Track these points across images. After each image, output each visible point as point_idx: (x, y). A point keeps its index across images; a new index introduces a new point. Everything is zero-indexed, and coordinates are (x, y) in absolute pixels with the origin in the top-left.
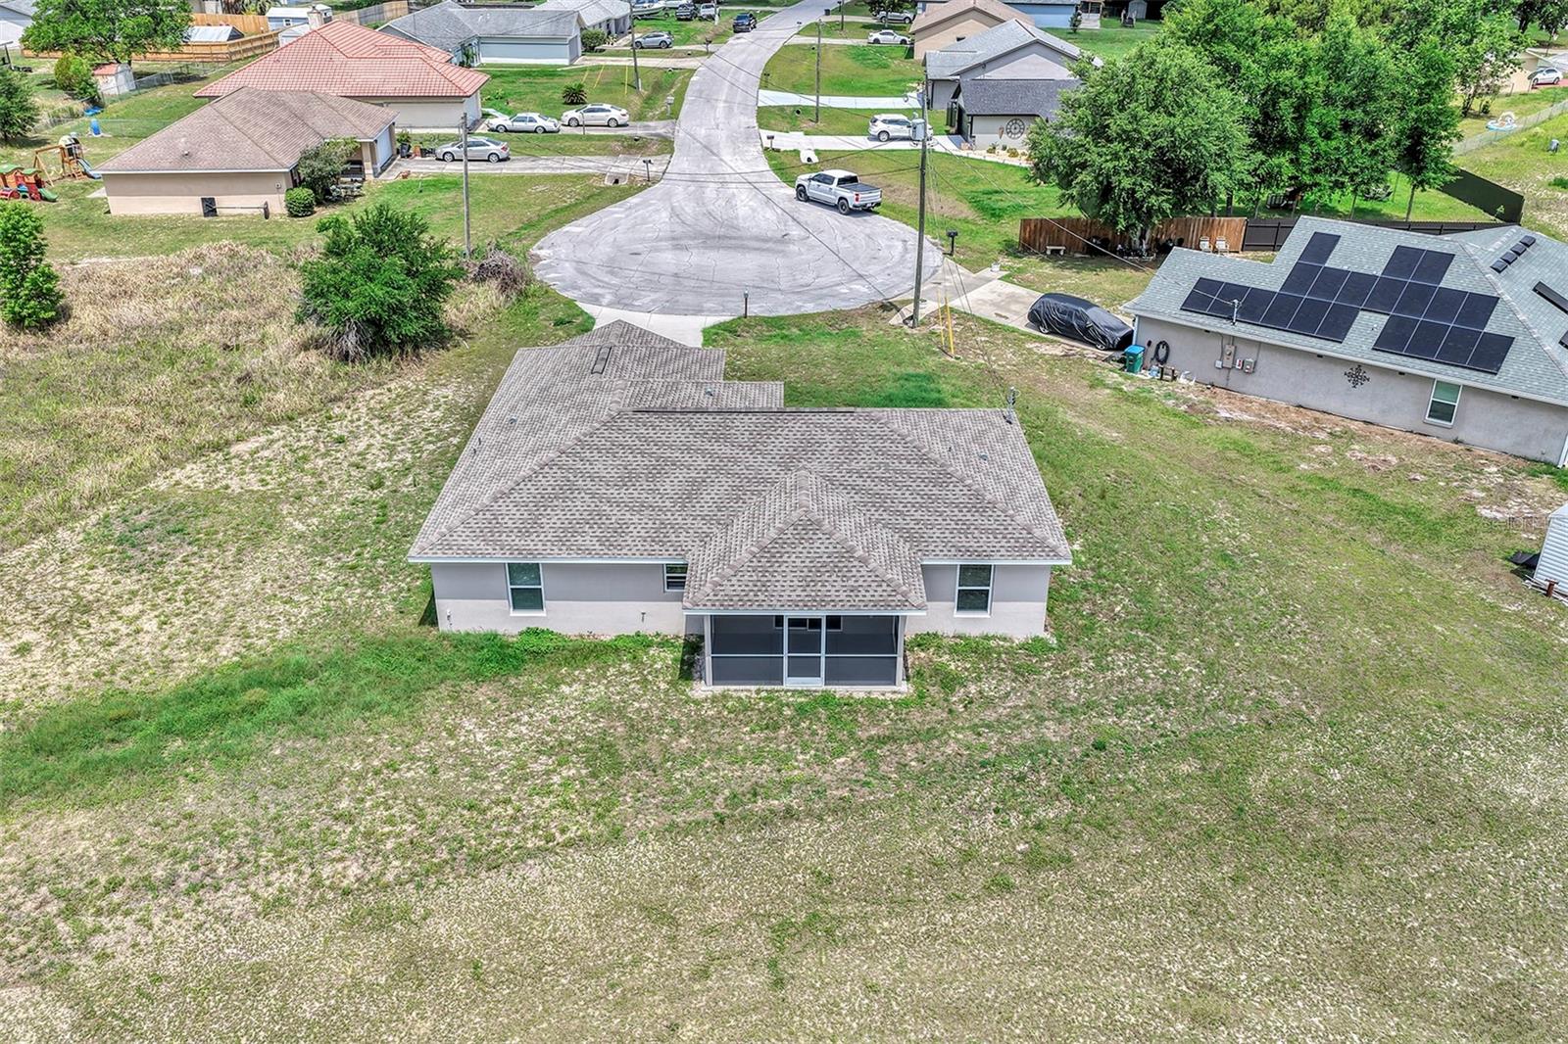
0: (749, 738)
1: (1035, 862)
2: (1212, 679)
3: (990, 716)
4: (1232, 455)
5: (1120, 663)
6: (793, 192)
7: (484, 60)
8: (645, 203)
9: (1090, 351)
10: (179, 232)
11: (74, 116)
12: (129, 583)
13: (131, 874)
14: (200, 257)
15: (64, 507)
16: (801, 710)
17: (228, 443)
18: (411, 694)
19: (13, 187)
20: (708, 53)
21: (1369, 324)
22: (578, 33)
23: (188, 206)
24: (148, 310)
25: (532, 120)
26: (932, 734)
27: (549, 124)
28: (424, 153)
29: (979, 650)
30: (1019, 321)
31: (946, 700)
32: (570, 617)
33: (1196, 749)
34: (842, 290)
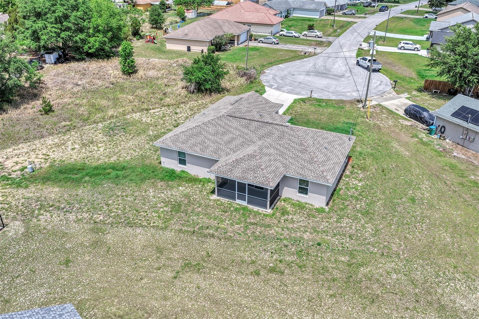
0: (218, 213)
1: (272, 270)
2: (374, 235)
3: (291, 226)
4: (446, 168)
5: (345, 222)
6: (356, 62)
7: (294, 15)
8: (308, 61)
9: (420, 125)
10: (180, 54)
11: (177, 23)
12: (105, 139)
13: (57, 204)
14: (177, 61)
15: (104, 118)
16: (236, 210)
17: (150, 109)
18: (143, 180)
19: (148, 39)
20: (365, 18)
22: (324, 8)
24: (155, 73)
25: (292, 33)
26: (269, 226)
27: (297, 35)
28: (255, 40)
29: (301, 206)
31: (280, 218)
32: (192, 170)
33: (352, 254)
34: (349, 94)
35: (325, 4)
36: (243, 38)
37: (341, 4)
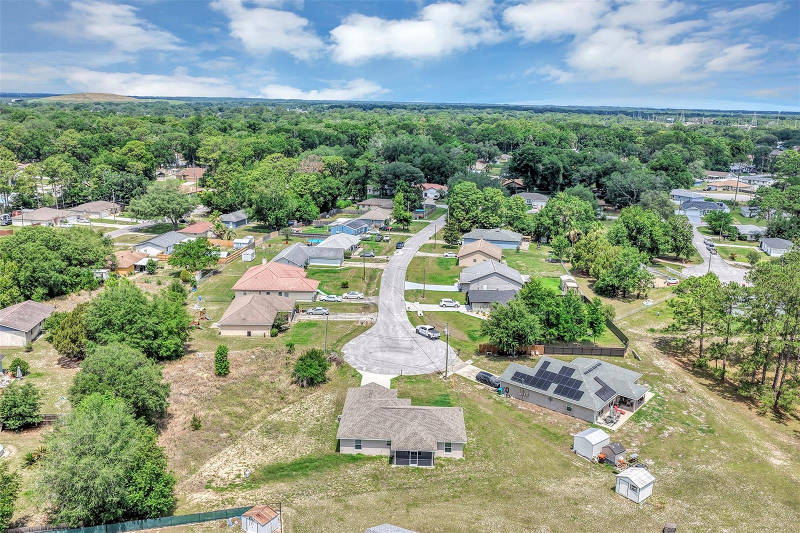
0: (403, 475)
1: (453, 497)
2: (496, 468)
3: (450, 473)
4: (518, 418)
5: (477, 464)
6: (415, 330)
8: (371, 333)
9: (491, 388)
10: (243, 341)
11: (190, 292)
12: (272, 442)
13: (296, 493)
14: (253, 352)
15: (252, 424)
16: (413, 470)
17: (281, 409)
18: (337, 465)
20: (387, 260)
21: (554, 386)
22: (343, 254)
23: (244, 333)
24: (247, 370)
25: (334, 298)
26: (438, 475)
27: (339, 299)
28: (303, 311)
29: (449, 461)
30: (473, 379)
31: (441, 469)
32: (366, 451)
33: (489, 480)
34: (427, 367)
35: (344, 250)
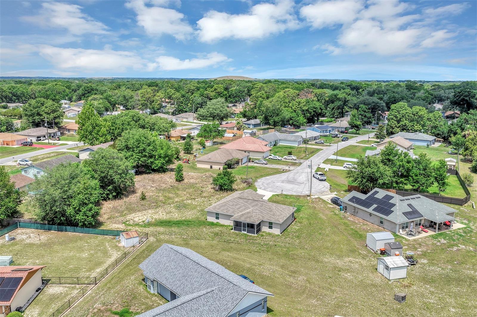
0: (234, 236)
1: (256, 252)
2: (299, 243)
3: (265, 240)
4: (342, 224)
5: (288, 239)
7: (280, 144)
8: (285, 174)
9: (338, 207)
10: (206, 170)
11: (200, 149)
12: (176, 211)
13: (165, 233)
14: (206, 174)
15: (173, 202)
17: (196, 199)
18: (200, 225)
19: (185, 161)
20: (330, 146)
21: (374, 206)
22: (301, 139)
23: (208, 167)
24: (194, 181)
25: (276, 157)
26: (256, 240)
27: (280, 158)
28: (253, 161)
29: (270, 234)
30: (330, 202)
31: (260, 237)
32: (222, 221)
33: (288, 248)
34: (303, 192)
35: (302, 137)
36: (245, 160)
37: (314, 136)
